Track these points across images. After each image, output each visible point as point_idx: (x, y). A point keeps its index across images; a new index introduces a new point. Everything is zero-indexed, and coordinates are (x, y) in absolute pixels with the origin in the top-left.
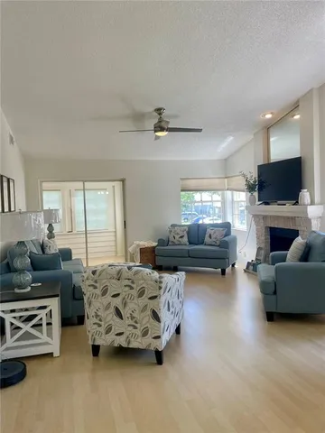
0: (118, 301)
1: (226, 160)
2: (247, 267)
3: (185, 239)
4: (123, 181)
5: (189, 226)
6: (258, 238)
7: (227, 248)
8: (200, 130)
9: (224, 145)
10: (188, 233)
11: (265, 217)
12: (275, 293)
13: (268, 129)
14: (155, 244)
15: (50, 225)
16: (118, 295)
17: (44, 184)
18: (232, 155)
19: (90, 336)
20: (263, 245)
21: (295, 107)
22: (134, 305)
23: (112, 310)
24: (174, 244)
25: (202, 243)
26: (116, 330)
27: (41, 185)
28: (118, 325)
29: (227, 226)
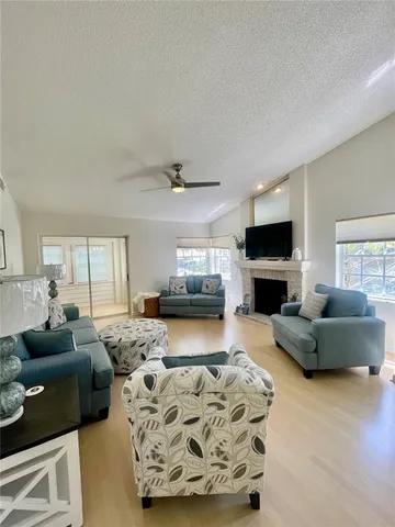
0: (195, 431)
1: (210, 224)
2: (237, 311)
3: (185, 290)
4: (126, 237)
5: (187, 278)
6: (244, 286)
7: (223, 296)
8: (218, 184)
9: (221, 206)
10: (187, 283)
11: (252, 270)
12: (316, 351)
13: (254, 198)
14: (158, 295)
15: (52, 282)
16: (195, 420)
17: (45, 240)
18: (216, 220)
19: (140, 487)
20: (249, 293)
21: (286, 178)
22: (225, 433)
23: (184, 443)
24: (176, 294)
25: (199, 292)
26: (188, 473)
27: (41, 251)
28: (192, 466)
29: (218, 277)
